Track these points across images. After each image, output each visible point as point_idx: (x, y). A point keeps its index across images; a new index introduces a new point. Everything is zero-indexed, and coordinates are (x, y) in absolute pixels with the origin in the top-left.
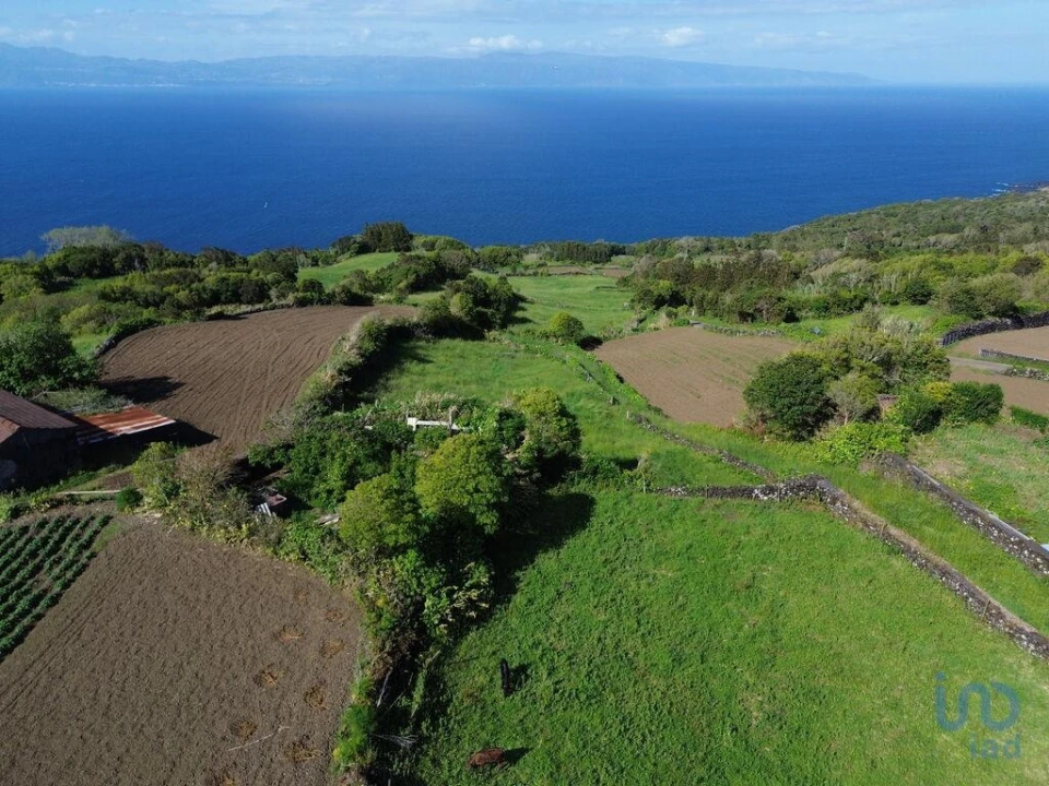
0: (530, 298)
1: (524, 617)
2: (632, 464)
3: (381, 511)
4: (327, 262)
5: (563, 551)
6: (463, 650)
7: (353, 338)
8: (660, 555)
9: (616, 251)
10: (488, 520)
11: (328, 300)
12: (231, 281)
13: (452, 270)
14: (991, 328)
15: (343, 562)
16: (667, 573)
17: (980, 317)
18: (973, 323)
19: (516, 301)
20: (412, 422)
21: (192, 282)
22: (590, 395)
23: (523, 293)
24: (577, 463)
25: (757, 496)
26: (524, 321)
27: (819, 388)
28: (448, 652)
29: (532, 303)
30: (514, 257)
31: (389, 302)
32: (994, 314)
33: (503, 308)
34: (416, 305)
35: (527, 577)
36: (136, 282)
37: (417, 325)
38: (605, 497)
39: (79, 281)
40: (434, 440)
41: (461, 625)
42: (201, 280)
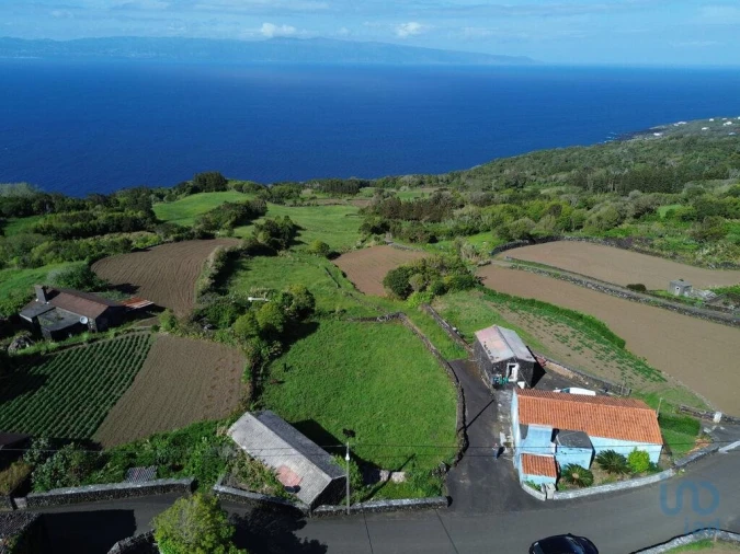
0: (303, 227)
1: (292, 356)
2: (334, 312)
3: (247, 325)
4: (171, 199)
5: (306, 339)
6: (273, 363)
7: (212, 260)
8: (340, 339)
9: (363, 185)
10: (280, 328)
11: (191, 237)
12: (115, 218)
13: (256, 211)
14: (518, 245)
15: (236, 341)
16: (340, 344)
17: (512, 240)
18: (507, 244)
19: (295, 229)
20: (250, 299)
21: (90, 220)
22: (328, 284)
23: (300, 224)
24: (313, 311)
25: (378, 320)
26: (299, 243)
28: (269, 364)
29: (304, 230)
30: (295, 193)
31: (223, 236)
32: (520, 238)
33: (287, 237)
34: (239, 238)
35: (294, 347)
36: (53, 221)
37: (241, 250)
38: (323, 323)
39: (10, 220)
40: (260, 305)
41: (272, 357)
42: (95, 218)
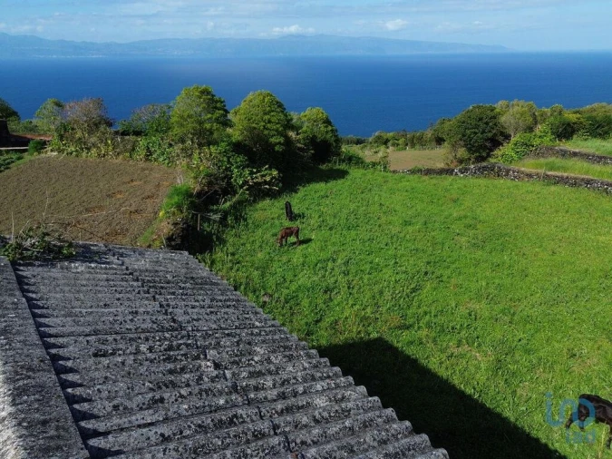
5: (328, 184)
25: (456, 174)
27: (494, 121)
38: (356, 172)
